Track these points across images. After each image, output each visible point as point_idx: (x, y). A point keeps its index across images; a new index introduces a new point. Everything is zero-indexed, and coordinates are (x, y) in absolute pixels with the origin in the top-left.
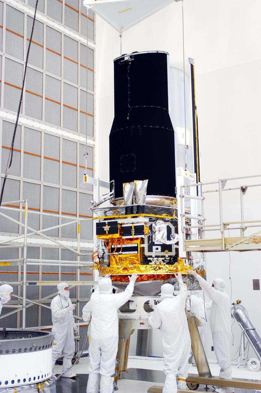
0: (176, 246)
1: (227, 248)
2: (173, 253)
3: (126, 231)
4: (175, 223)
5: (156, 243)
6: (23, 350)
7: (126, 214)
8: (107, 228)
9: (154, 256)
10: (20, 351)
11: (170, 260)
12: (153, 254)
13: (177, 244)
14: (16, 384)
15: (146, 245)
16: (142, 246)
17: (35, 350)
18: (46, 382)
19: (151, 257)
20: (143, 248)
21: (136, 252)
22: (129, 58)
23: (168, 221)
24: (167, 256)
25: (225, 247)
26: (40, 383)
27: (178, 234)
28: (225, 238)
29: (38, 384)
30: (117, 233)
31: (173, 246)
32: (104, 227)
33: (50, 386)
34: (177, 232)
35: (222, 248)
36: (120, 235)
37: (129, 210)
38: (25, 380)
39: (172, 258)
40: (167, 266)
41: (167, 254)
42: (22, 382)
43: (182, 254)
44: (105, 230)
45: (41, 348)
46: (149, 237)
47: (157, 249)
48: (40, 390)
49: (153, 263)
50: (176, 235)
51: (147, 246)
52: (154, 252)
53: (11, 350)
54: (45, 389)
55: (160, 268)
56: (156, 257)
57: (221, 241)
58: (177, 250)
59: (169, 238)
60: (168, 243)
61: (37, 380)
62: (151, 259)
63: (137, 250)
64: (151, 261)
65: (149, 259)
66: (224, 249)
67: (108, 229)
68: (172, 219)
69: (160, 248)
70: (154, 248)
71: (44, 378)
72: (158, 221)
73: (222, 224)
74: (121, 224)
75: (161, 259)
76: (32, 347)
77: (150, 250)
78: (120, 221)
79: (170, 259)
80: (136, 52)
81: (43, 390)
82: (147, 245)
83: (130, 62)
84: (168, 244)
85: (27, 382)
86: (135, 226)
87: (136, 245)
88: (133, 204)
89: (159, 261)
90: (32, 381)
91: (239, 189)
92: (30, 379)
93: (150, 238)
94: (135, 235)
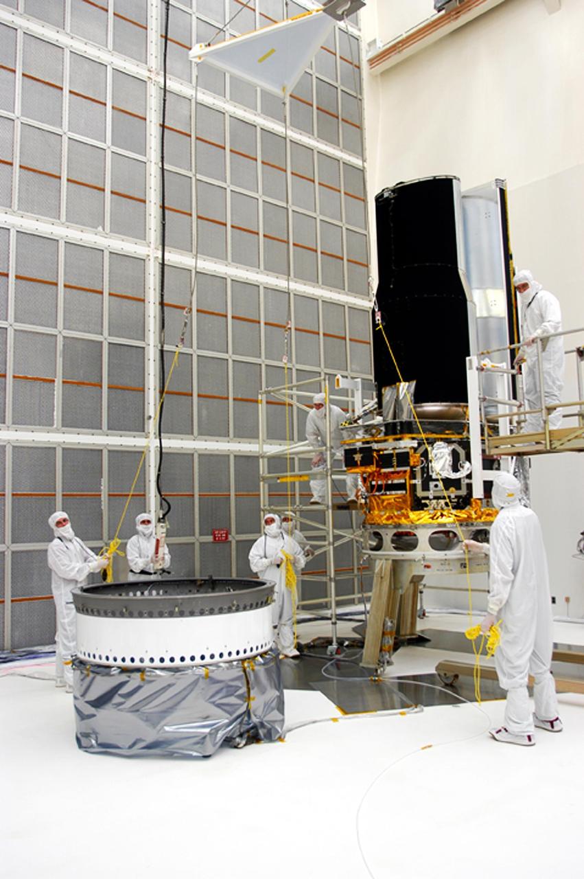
0: (467, 481)
1: (553, 446)
2: (463, 492)
3: (385, 460)
4: (466, 445)
5: (434, 477)
6: (216, 610)
7: (386, 434)
8: (358, 457)
9: (431, 497)
10: (212, 612)
11: (458, 502)
12: (431, 494)
13: (469, 476)
14: (208, 660)
15: (418, 482)
16: (413, 482)
17: (237, 610)
18: (259, 658)
19: (427, 498)
20: (415, 485)
21: (404, 492)
22: (390, 194)
23: (454, 442)
24: (453, 496)
25: (551, 445)
26: (249, 658)
27: (470, 462)
28: (550, 432)
29: (243, 660)
30: (373, 464)
31: (462, 480)
32: (354, 456)
33: (264, 664)
34: (468, 458)
35: (546, 447)
36: (377, 467)
37: (390, 428)
38: (221, 655)
39: (461, 500)
40: (454, 512)
41: (453, 492)
42: (217, 658)
43: (478, 492)
44: (356, 459)
45: (248, 608)
46: (422, 469)
47: (436, 486)
48: (248, 669)
49: (431, 507)
50: (467, 465)
51: (420, 483)
52: (431, 491)
53: (197, 611)
54: (256, 668)
55: (442, 515)
56: (435, 498)
57: (543, 436)
58: (469, 486)
59: (455, 468)
60: (454, 476)
61: (242, 655)
62: (427, 502)
63: (405, 489)
64: (426, 505)
65: (423, 501)
66: (548, 448)
67: (360, 459)
68: (461, 439)
69: (441, 484)
70: (432, 484)
71: (255, 652)
72: (437, 443)
73: (544, 407)
74: (378, 451)
75: (442, 502)
76: (231, 605)
77: (426, 487)
78: (375, 446)
79: (458, 500)
80: (401, 183)
81: (253, 670)
82: (420, 481)
83: (392, 199)
84: (453, 478)
85: (226, 657)
86: (397, 454)
87: (403, 481)
88: (394, 418)
89: (440, 505)
90: (234, 656)
91: (572, 351)
92: (230, 654)
93: (426, 470)
94: (398, 466)
